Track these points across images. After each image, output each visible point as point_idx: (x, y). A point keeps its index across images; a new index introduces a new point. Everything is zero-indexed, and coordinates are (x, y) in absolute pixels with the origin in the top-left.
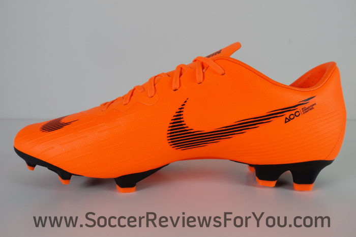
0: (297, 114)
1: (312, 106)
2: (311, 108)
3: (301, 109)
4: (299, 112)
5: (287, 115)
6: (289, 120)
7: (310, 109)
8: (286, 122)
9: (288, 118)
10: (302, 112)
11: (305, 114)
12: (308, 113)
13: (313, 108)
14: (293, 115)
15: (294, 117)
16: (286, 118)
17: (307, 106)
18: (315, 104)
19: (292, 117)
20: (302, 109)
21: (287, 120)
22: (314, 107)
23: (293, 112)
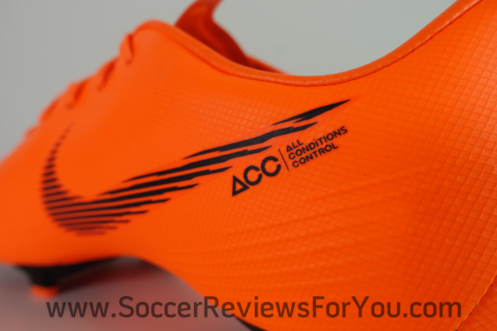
0: (271, 167)
1: (327, 138)
2: (326, 146)
3: (284, 149)
4: (275, 159)
5: (238, 166)
6: (245, 188)
7: (322, 151)
8: (235, 193)
9: (242, 179)
10: (290, 163)
11: (302, 167)
12: (311, 163)
13: (333, 147)
14: (257, 169)
15: (260, 176)
16: (235, 180)
17: (307, 137)
18: (342, 131)
19: (253, 176)
20: (289, 148)
21: (240, 186)
22: (337, 141)
23: (256, 160)
